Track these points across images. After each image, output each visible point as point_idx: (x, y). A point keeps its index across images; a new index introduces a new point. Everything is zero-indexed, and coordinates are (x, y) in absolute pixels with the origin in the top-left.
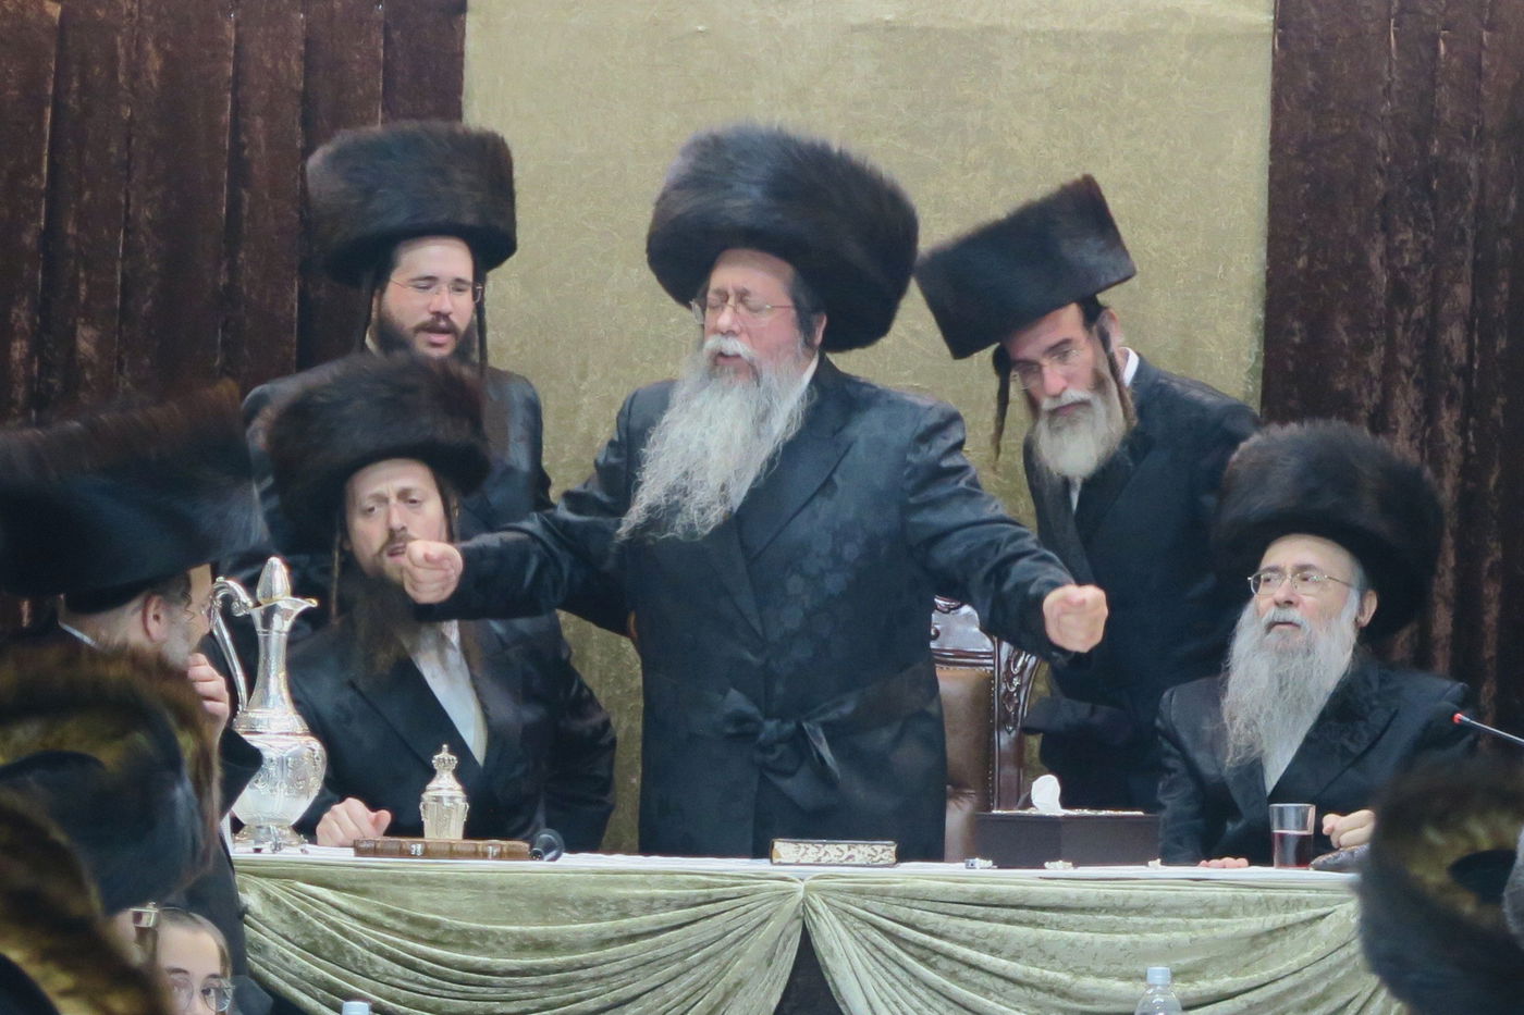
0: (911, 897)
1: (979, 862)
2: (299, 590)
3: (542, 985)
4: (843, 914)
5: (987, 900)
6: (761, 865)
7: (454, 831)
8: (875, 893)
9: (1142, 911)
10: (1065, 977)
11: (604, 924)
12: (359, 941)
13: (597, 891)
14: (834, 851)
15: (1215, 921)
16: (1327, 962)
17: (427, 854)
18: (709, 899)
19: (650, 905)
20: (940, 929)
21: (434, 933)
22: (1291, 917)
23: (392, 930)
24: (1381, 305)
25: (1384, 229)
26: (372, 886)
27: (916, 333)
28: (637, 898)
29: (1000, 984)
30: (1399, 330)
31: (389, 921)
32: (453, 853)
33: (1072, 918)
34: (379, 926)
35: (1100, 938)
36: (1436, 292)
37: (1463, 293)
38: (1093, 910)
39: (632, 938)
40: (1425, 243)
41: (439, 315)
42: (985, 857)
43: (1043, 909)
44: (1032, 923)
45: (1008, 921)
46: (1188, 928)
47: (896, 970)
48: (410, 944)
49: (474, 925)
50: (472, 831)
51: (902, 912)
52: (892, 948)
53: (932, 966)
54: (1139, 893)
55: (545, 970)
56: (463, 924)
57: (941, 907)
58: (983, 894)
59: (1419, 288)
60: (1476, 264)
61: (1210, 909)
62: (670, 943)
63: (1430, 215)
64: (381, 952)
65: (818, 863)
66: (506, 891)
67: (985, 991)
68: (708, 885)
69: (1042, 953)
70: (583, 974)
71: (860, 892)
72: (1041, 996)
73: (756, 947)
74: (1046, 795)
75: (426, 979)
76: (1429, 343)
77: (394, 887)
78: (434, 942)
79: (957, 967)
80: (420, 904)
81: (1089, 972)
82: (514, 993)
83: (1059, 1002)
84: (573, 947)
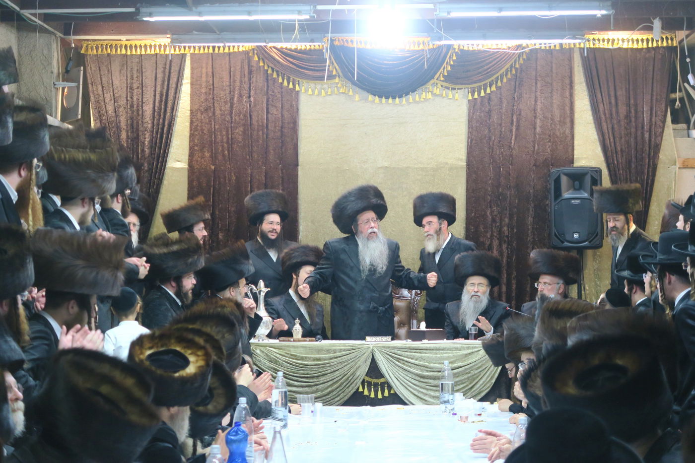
0: (395, 348)
1: (409, 340)
2: (266, 286)
3: (319, 368)
4: (380, 352)
5: (411, 348)
6: (363, 342)
7: (300, 336)
8: (387, 347)
9: (443, 350)
10: (427, 364)
11: (331, 355)
12: (280, 359)
13: (330, 348)
14: (378, 338)
15: (458, 351)
16: (481, 360)
17: (294, 341)
18: (353, 349)
19: (341, 351)
20: (401, 354)
21: (295, 357)
22: (474, 350)
23: (287, 357)
24: (490, 223)
25: (490, 207)
26: (283, 348)
27: (393, 231)
28: (338, 349)
29: (414, 365)
30: (494, 228)
31: (286, 355)
32: (299, 341)
33: (428, 351)
34: (284, 356)
35: (434, 356)
36: (501, 220)
37: (507, 220)
38: (432, 350)
39: (337, 357)
40: (499, 210)
41: (273, 229)
42: (410, 339)
43: (422, 350)
44: (420, 353)
45: (415, 352)
46: (452, 353)
47: (392, 363)
48: (291, 360)
49: (304, 355)
50: (303, 336)
51: (393, 351)
52: (391, 358)
53: (399, 362)
54: (442, 346)
55: (319, 365)
56: (302, 355)
57: (401, 350)
58: (409, 347)
59: (498, 219)
60: (509, 214)
61: (457, 349)
62: (345, 358)
63: (500, 204)
64: (285, 361)
65: (375, 341)
66: (311, 349)
67: (410, 367)
68: (352, 346)
69: (422, 359)
70: (327, 365)
71: (384, 347)
72: (422, 368)
73: (363, 359)
74: (423, 326)
75: (294, 367)
76: (500, 232)
77: (288, 348)
78: (296, 359)
79: (405, 362)
80: (293, 351)
81: (432, 363)
82: (313, 369)
83: (426, 369)
84: (325, 360)
